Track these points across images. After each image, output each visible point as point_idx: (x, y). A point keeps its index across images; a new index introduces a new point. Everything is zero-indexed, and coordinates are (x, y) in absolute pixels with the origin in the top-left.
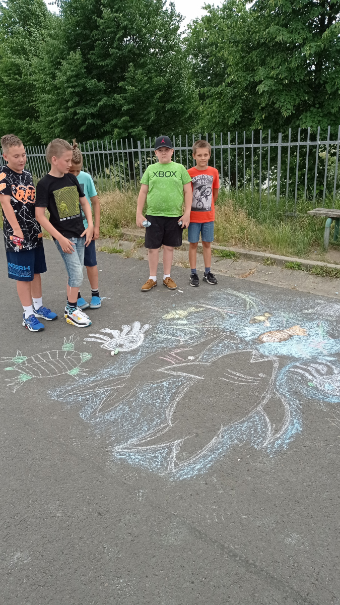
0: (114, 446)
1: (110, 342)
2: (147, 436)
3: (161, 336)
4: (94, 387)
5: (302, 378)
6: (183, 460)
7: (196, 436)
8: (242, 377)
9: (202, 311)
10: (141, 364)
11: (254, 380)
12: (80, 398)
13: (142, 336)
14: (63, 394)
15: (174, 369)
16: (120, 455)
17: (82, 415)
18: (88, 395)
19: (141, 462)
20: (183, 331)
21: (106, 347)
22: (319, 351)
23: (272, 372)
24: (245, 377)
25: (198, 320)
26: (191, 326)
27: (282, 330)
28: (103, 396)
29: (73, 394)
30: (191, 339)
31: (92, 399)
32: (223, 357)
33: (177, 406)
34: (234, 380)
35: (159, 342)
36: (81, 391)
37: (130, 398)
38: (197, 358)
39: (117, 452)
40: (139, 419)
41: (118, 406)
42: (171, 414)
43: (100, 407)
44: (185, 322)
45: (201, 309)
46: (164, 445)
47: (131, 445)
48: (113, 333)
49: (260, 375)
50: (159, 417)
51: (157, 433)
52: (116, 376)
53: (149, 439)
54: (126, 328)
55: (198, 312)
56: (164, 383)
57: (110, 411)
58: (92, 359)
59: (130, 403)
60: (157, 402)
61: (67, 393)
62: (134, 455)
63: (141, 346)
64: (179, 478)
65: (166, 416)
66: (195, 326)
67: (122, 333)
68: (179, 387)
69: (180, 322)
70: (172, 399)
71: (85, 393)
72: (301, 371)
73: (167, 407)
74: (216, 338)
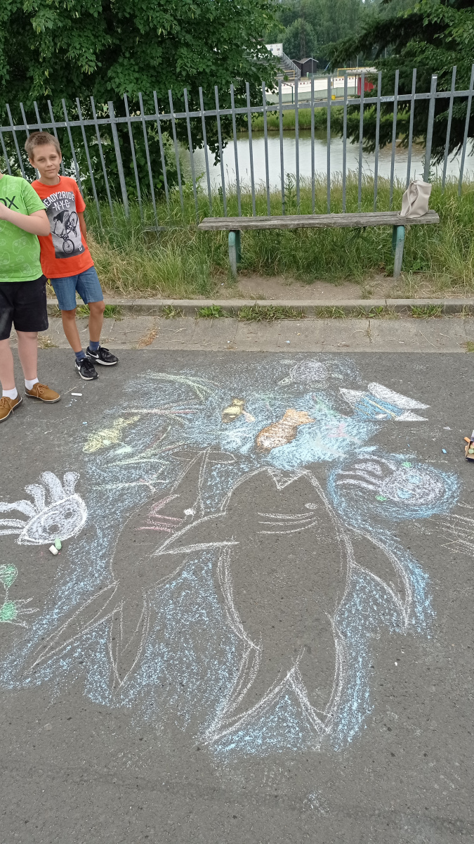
0: (202, 733)
1: (27, 527)
2: (237, 685)
3: (109, 487)
4: (72, 631)
5: (364, 493)
6: (325, 704)
7: (309, 651)
8: (288, 520)
9: (138, 421)
10: (118, 552)
11: (307, 518)
12: (62, 662)
13: (77, 497)
14: (24, 668)
15: (180, 542)
16: (225, 745)
17: (94, 695)
18: (73, 650)
19: (268, 740)
20: (137, 466)
21: (28, 541)
22: (348, 441)
23: (319, 496)
24: (291, 518)
25: (147, 440)
26: (142, 455)
27: (277, 422)
28: (102, 641)
29: (44, 662)
30: (162, 476)
31: (88, 656)
32: (234, 493)
33: (238, 609)
34: (280, 528)
35: (116, 501)
36: (52, 648)
37: (152, 627)
38: (198, 509)
39: (216, 742)
40: (198, 661)
41: (144, 652)
42: (241, 627)
43: (115, 666)
44: (128, 449)
45: (136, 418)
46: (277, 690)
47: (227, 716)
48: (20, 509)
49: (307, 506)
50: (228, 642)
51: (247, 673)
52: (94, 592)
53: (245, 691)
54: (36, 490)
55: (135, 425)
56: (185, 575)
57: (138, 667)
58: (21, 574)
59: (160, 637)
60: (201, 615)
61: (29, 664)
62: (247, 734)
63: (92, 518)
64: (345, 741)
65: (236, 635)
66: (149, 452)
67: (36, 503)
68: (214, 574)
69: (120, 451)
70: (222, 600)
71: (65, 648)
72: (352, 481)
73: (224, 616)
74: (198, 463)
